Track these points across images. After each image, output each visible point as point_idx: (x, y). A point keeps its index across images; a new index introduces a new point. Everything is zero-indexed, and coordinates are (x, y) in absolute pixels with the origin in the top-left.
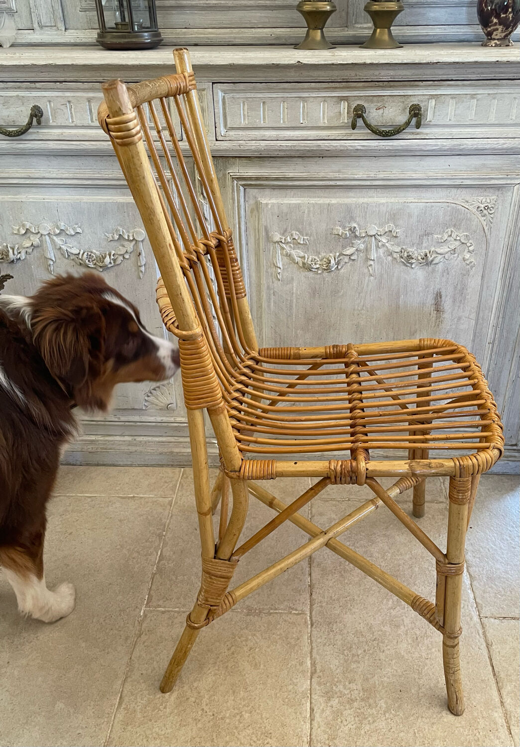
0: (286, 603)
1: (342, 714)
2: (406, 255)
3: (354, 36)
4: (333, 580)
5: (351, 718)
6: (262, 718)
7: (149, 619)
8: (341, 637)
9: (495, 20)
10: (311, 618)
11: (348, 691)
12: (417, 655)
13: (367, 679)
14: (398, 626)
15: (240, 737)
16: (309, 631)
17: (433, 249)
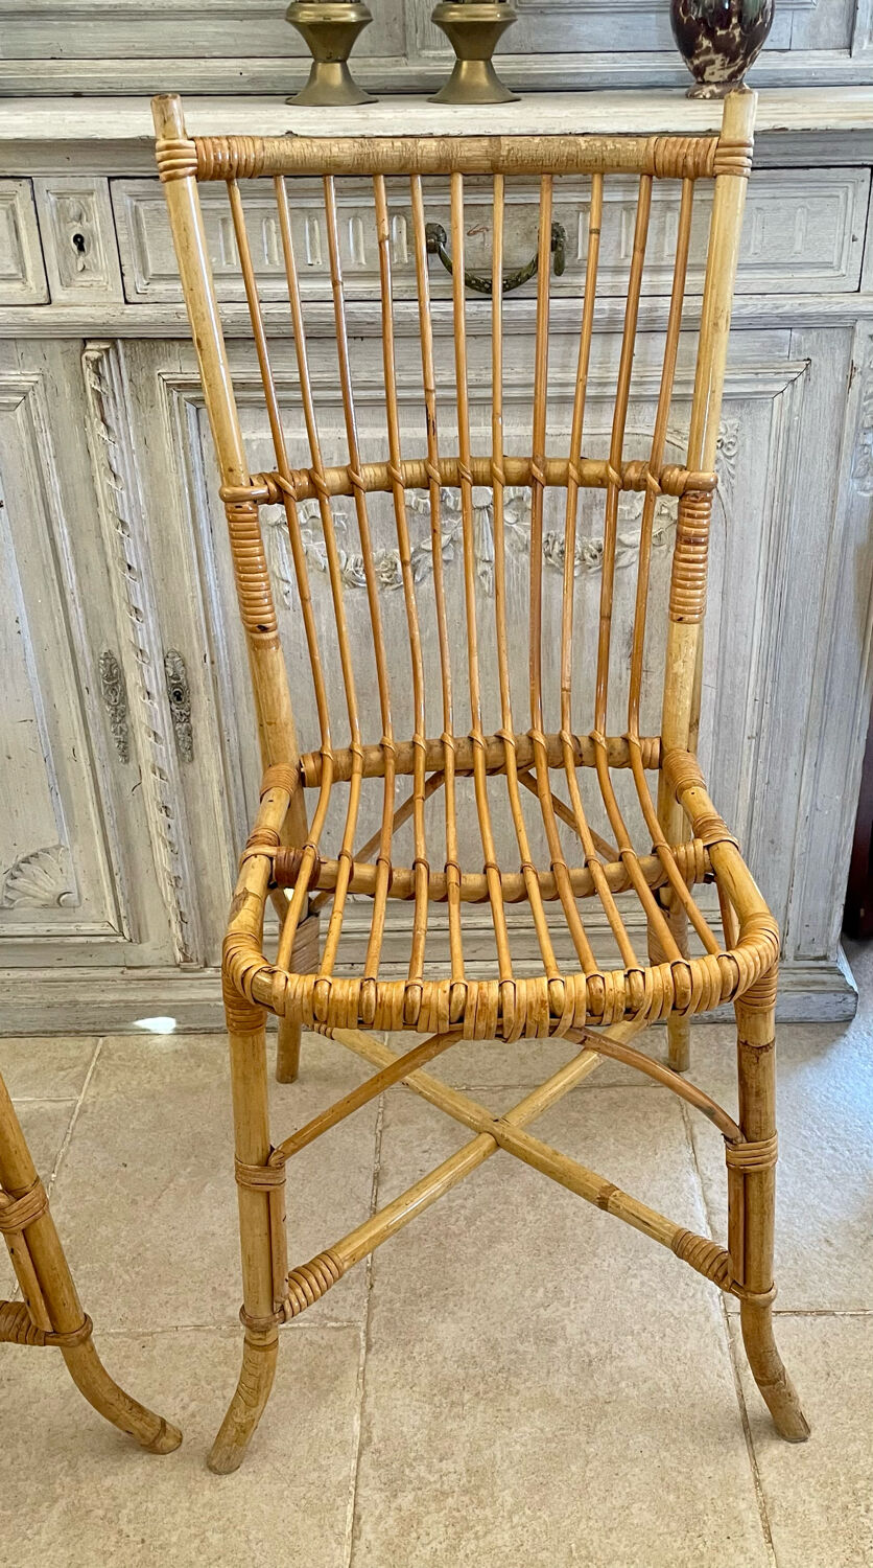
1: (419, 1522)
2: (557, 548)
3: (420, 77)
4: (421, 1256)
8: (428, 1369)
9: (706, 43)
10: (367, 1333)
11: (437, 1476)
12: (588, 1395)
13: (479, 1450)
14: (552, 1342)
16: (362, 1362)
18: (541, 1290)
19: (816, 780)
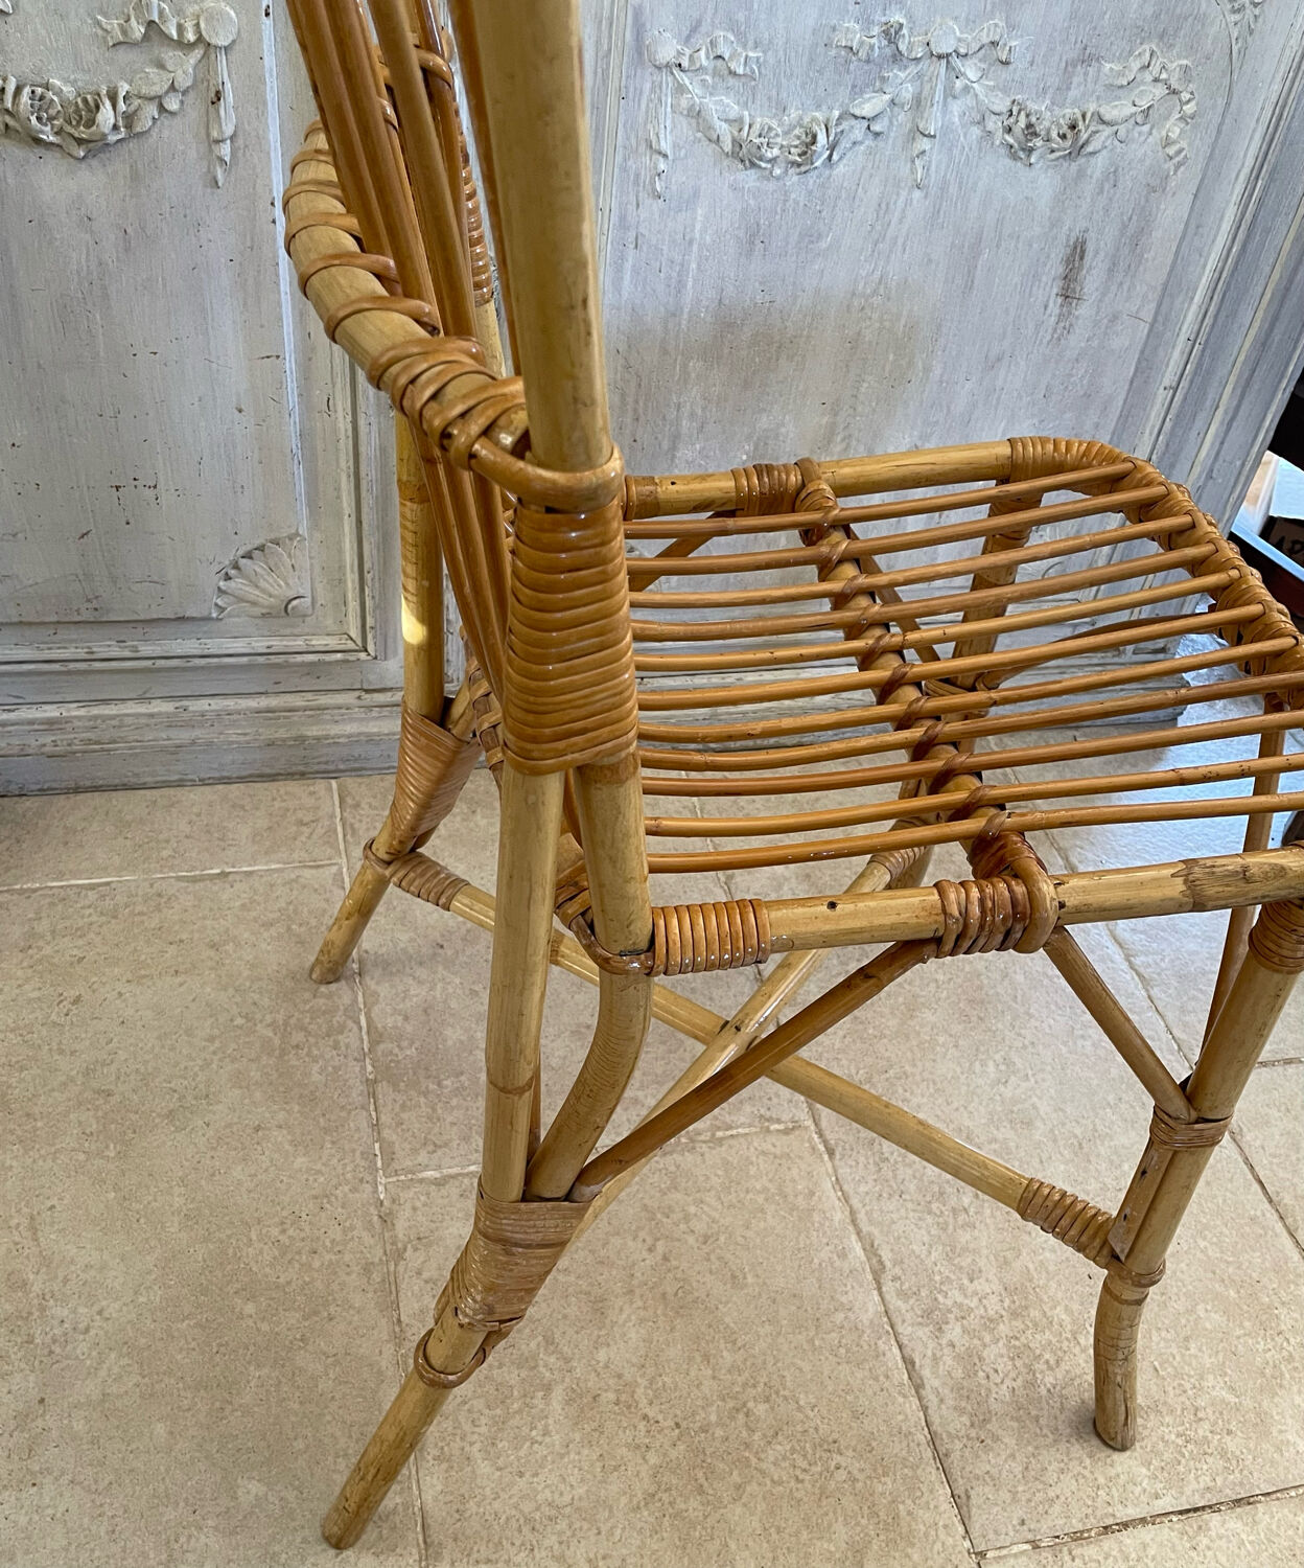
1: (981, 1359)
5: (1005, 1364)
6: (800, 1409)
7: (408, 1206)
10: (821, 1134)
14: (1028, 1124)
15: (764, 1466)
16: (830, 1170)
17: (1091, 108)
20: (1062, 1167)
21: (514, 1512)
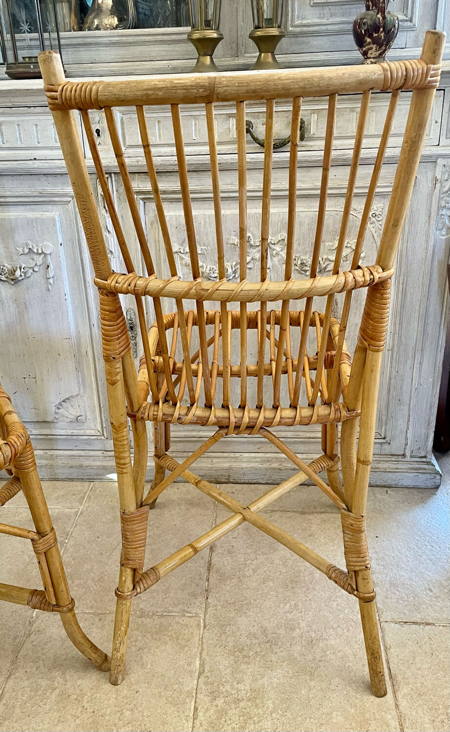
0: (180, 606)
1: (226, 713)
2: (299, 262)
3: (244, 64)
4: (231, 585)
5: (235, 718)
6: (143, 716)
7: (41, 620)
8: (232, 639)
9: (369, 40)
10: (204, 620)
11: (236, 691)
12: (310, 657)
13: (256, 680)
14: (293, 629)
16: (201, 633)
18: (288, 604)
19: (420, 371)
20: (300, 648)
21: (19, 728)
